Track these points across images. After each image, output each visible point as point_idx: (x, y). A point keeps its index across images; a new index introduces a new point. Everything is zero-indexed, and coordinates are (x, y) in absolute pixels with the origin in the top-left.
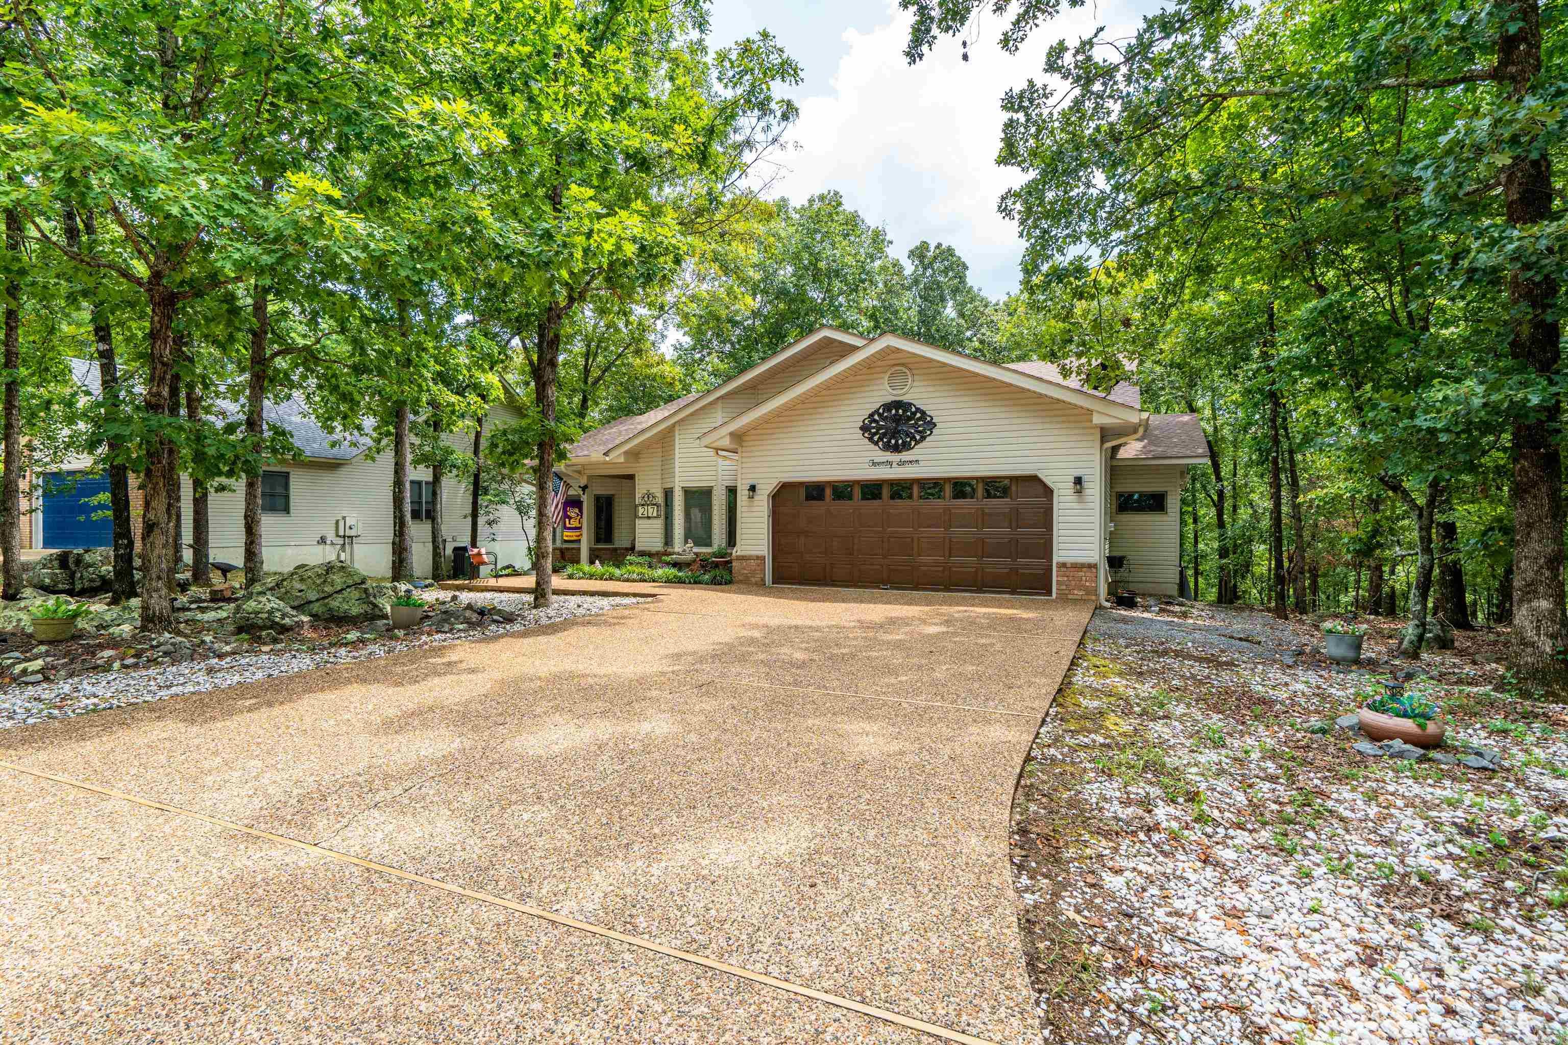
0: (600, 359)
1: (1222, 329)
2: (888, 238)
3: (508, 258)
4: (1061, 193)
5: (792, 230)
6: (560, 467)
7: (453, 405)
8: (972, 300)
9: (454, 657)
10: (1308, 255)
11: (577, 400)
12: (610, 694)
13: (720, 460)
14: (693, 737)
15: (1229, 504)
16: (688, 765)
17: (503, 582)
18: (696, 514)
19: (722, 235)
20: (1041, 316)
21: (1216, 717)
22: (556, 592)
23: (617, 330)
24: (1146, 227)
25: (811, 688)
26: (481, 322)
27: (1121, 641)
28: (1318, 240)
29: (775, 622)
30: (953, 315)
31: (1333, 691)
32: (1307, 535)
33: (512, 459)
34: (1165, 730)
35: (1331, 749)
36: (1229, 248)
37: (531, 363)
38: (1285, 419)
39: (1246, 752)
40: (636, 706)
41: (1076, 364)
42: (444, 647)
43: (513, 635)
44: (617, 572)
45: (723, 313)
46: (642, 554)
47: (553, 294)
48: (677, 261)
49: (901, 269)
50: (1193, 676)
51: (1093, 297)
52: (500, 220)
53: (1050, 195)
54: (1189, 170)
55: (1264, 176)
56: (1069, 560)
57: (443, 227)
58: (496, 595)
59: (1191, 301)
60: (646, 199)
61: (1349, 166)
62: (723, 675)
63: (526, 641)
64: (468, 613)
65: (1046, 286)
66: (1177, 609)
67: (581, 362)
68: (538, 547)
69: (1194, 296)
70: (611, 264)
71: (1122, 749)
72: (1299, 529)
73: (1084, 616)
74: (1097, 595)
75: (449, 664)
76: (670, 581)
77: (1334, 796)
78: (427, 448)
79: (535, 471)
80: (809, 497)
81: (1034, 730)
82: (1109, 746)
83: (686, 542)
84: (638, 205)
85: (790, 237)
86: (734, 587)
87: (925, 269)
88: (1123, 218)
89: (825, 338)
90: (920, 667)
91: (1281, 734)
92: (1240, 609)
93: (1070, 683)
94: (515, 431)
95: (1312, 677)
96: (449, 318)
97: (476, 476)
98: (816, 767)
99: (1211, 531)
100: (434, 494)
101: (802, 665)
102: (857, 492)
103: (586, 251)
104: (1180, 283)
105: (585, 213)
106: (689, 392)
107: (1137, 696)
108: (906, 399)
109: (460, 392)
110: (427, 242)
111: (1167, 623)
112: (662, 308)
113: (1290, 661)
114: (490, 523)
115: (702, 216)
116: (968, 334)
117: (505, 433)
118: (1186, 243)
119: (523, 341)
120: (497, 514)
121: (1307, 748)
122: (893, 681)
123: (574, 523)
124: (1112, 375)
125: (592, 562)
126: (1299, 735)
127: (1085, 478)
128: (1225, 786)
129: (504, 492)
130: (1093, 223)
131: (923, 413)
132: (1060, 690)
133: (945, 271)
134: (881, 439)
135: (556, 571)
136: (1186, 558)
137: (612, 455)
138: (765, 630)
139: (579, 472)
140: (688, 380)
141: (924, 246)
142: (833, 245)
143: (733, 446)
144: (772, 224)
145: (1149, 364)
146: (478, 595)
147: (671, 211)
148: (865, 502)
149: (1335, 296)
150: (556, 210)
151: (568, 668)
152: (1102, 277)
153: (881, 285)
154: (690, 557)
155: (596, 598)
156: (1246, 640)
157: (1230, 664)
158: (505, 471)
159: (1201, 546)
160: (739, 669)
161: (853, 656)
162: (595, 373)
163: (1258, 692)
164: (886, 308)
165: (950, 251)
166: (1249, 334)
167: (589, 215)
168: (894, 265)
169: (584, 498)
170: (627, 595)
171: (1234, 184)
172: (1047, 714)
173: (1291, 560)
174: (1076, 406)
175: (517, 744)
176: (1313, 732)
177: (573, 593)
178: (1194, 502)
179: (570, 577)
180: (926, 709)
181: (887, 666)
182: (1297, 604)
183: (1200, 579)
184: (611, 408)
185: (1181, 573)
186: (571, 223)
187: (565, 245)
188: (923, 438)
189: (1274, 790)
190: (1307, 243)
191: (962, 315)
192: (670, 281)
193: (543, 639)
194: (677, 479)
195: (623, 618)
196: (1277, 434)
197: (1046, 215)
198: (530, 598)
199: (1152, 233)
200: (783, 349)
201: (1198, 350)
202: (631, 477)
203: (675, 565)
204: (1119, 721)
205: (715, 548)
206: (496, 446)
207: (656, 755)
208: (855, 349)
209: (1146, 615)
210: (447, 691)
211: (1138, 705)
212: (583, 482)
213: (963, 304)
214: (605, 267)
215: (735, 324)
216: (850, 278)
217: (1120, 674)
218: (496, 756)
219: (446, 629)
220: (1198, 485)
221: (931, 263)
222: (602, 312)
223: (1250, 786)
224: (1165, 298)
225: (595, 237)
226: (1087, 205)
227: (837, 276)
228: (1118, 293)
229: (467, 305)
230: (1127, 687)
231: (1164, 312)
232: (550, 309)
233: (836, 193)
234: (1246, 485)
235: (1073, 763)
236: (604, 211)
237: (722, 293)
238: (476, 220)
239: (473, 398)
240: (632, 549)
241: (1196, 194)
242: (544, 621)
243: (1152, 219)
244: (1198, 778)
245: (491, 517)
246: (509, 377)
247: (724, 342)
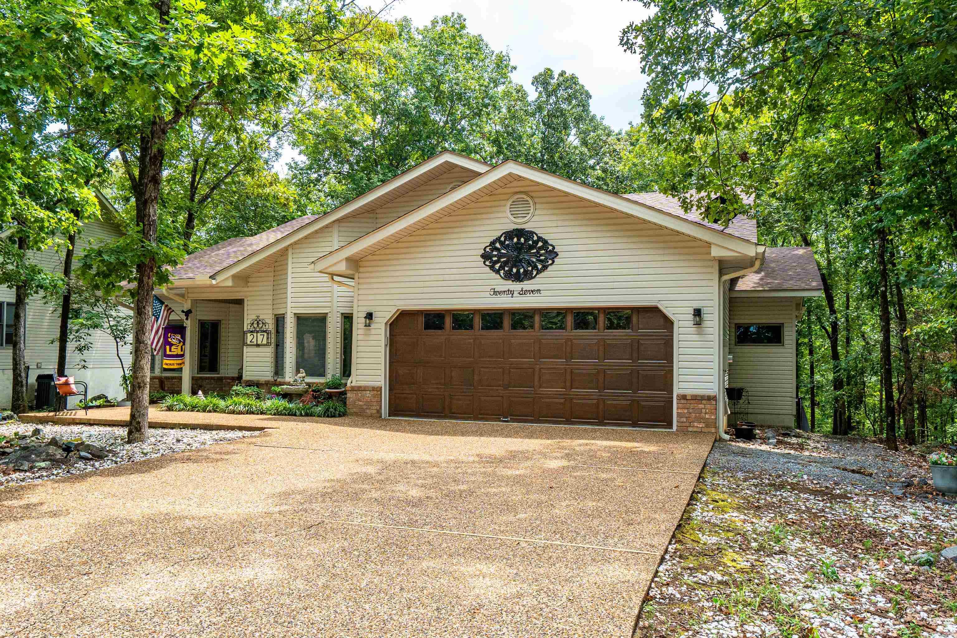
0: (208, 175)
1: (832, 165)
2: (512, 63)
3: (108, 69)
4: (679, 31)
5: (414, 50)
6: (162, 290)
7: (42, 220)
8: (595, 129)
9: (34, 500)
10: (910, 99)
11: (182, 217)
12: (210, 538)
13: (335, 286)
14: (300, 584)
15: (841, 336)
16: (293, 615)
17: (94, 414)
18: (310, 342)
19: (341, 53)
20: (662, 147)
21: (829, 551)
22: (153, 426)
23: (228, 147)
24: (761, 66)
25: (426, 528)
26: (76, 132)
27: (740, 475)
28: (919, 85)
29: (390, 457)
30: (577, 143)
31: (939, 522)
32: (915, 369)
33: (107, 281)
34: (780, 565)
35: (937, 581)
36: (838, 89)
37: (132, 177)
38: (892, 255)
39: (858, 586)
40: (238, 550)
41: (696, 197)
42: (22, 488)
43: (102, 473)
44: (222, 403)
45: (341, 133)
46: (250, 384)
47: (158, 108)
48: (293, 79)
49: (525, 95)
50: (808, 510)
51: (711, 132)
52: (101, 27)
53: (670, 32)
54: (801, 13)
55: (868, 23)
56: (689, 392)
57: (36, 32)
58: (85, 428)
59: (804, 138)
60: (261, 14)
61: (945, 18)
62: (334, 515)
63: (117, 480)
64: (52, 450)
65: (665, 121)
66: (794, 440)
67: (187, 178)
68: (135, 376)
69: (806, 134)
70: (222, 79)
71: (738, 585)
72: (908, 361)
73: (704, 450)
74: (717, 428)
75: (28, 506)
76: (279, 413)
77: (940, 628)
78: (10, 267)
79: (133, 295)
80: (428, 326)
81: (653, 568)
82: (726, 583)
83: (298, 372)
84: (252, 19)
85: (412, 58)
86: (346, 420)
87: (549, 96)
88: (739, 56)
89: (447, 162)
90: (539, 504)
91: (891, 568)
92: (853, 441)
93: (689, 518)
94: (112, 252)
95: (920, 509)
96: (41, 128)
97: (67, 299)
98: (430, 613)
99: (827, 362)
100: (17, 317)
101: (417, 503)
102: (478, 322)
103: (195, 64)
104: (792, 121)
105: (194, 25)
106: (304, 213)
107: (754, 531)
108: (528, 227)
109: (50, 207)
110: (18, 48)
111: (783, 455)
112: (276, 126)
113: (899, 493)
114: (80, 349)
115: (320, 34)
116: (591, 162)
117: (100, 253)
118: (798, 83)
119: (123, 154)
120: (89, 339)
121: (915, 580)
122: (511, 518)
123: (176, 350)
124: (731, 208)
125: (194, 393)
126: (907, 568)
127: (704, 311)
128: (838, 621)
129: (98, 315)
130: (711, 60)
131: (545, 242)
132: (679, 526)
133: (568, 99)
134: (502, 268)
135: (153, 402)
136: (804, 389)
137: (220, 278)
138: (380, 466)
139: (182, 296)
140: (303, 200)
141: (548, 73)
142: (456, 67)
143: (350, 272)
144: (394, 44)
145: (765, 198)
146: (64, 428)
147: (287, 26)
148: (485, 332)
149: (934, 140)
150: (163, 21)
151: (164, 510)
152: (719, 112)
153: (504, 110)
154: (302, 387)
155: (198, 431)
156: (858, 472)
157: (844, 496)
158: (99, 293)
159: (817, 377)
160: (351, 509)
161: (471, 493)
162: (203, 190)
163: (869, 525)
164: (509, 134)
165: (573, 79)
166: (858, 172)
167: (199, 28)
168: (518, 91)
169: (188, 324)
170: (232, 428)
171: (841, 30)
172: (666, 551)
173: (900, 391)
174: (695, 239)
175: (103, 596)
176: (920, 565)
177: (172, 426)
178: (810, 334)
179: (170, 409)
180: (545, 548)
181: (506, 503)
182: (907, 434)
183: (817, 411)
184: (219, 228)
185: (798, 404)
186: (180, 36)
187: (172, 58)
188: (545, 268)
189: (883, 624)
190: (908, 88)
191: (584, 143)
192: (285, 100)
193: (136, 478)
194: (289, 305)
195: (227, 453)
196: (885, 269)
197: (667, 51)
198: (123, 432)
199: (767, 72)
200: (404, 173)
201: (811, 185)
202: (240, 302)
203: (286, 396)
204: (736, 556)
205: (329, 378)
206: (90, 267)
207: (258, 605)
208: (477, 175)
209: (764, 447)
210: (25, 538)
211: (755, 540)
212: (187, 306)
213: (586, 133)
214: (215, 82)
215: (353, 144)
216: (473, 102)
217: (738, 509)
218: (78, 611)
219: (26, 467)
220: (813, 318)
221: (554, 91)
222: (211, 127)
223: (861, 621)
224: (780, 135)
225: (206, 51)
226: (705, 43)
227: (460, 99)
228: (734, 128)
229: (62, 113)
230: (744, 521)
231: (779, 146)
232: (154, 123)
233: (460, 17)
234: (858, 317)
235: (691, 602)
236: (216, 25)
237: (340, 112)
238: (74, 28)
239: (64, 214)
240: (239, 378)
241: (806, 37)
242: (138, 458)
243: (767, 57)
244: (812, 615)
245: (83, 343)
246: (108, 192)
247: (341, 162)
